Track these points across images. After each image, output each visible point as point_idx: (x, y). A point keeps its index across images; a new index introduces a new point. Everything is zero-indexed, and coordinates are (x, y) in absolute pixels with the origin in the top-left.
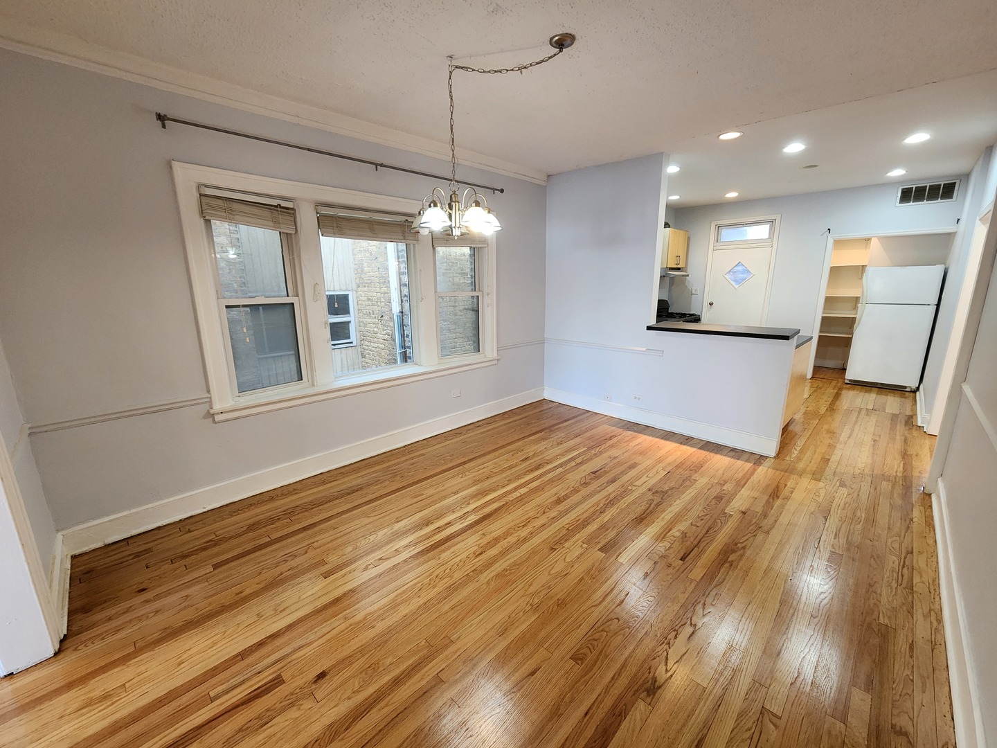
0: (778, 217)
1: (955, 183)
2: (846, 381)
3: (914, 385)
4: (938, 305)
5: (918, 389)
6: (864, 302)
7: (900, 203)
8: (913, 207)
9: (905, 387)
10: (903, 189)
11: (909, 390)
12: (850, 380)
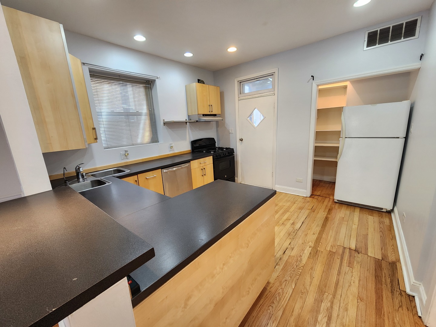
0: (275, 70)
1: (416, 20)
2: (335, 201)
3: (389, 208)
4: (406, 138)
5: (392, 210)
6: (344, 137)
7: (368, 46)
8: (379, 49)
9: (382, 209)
10: (369, 33)
11: (385, 211)
12: (338, 200)
